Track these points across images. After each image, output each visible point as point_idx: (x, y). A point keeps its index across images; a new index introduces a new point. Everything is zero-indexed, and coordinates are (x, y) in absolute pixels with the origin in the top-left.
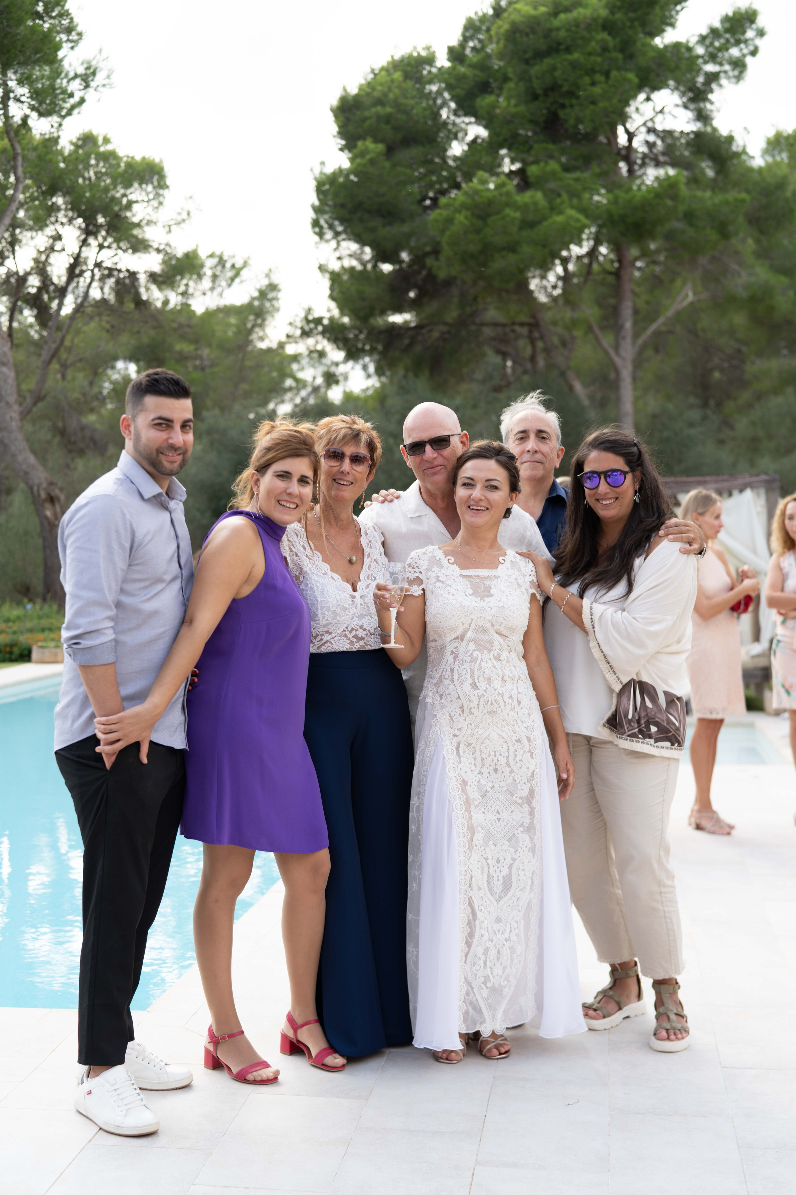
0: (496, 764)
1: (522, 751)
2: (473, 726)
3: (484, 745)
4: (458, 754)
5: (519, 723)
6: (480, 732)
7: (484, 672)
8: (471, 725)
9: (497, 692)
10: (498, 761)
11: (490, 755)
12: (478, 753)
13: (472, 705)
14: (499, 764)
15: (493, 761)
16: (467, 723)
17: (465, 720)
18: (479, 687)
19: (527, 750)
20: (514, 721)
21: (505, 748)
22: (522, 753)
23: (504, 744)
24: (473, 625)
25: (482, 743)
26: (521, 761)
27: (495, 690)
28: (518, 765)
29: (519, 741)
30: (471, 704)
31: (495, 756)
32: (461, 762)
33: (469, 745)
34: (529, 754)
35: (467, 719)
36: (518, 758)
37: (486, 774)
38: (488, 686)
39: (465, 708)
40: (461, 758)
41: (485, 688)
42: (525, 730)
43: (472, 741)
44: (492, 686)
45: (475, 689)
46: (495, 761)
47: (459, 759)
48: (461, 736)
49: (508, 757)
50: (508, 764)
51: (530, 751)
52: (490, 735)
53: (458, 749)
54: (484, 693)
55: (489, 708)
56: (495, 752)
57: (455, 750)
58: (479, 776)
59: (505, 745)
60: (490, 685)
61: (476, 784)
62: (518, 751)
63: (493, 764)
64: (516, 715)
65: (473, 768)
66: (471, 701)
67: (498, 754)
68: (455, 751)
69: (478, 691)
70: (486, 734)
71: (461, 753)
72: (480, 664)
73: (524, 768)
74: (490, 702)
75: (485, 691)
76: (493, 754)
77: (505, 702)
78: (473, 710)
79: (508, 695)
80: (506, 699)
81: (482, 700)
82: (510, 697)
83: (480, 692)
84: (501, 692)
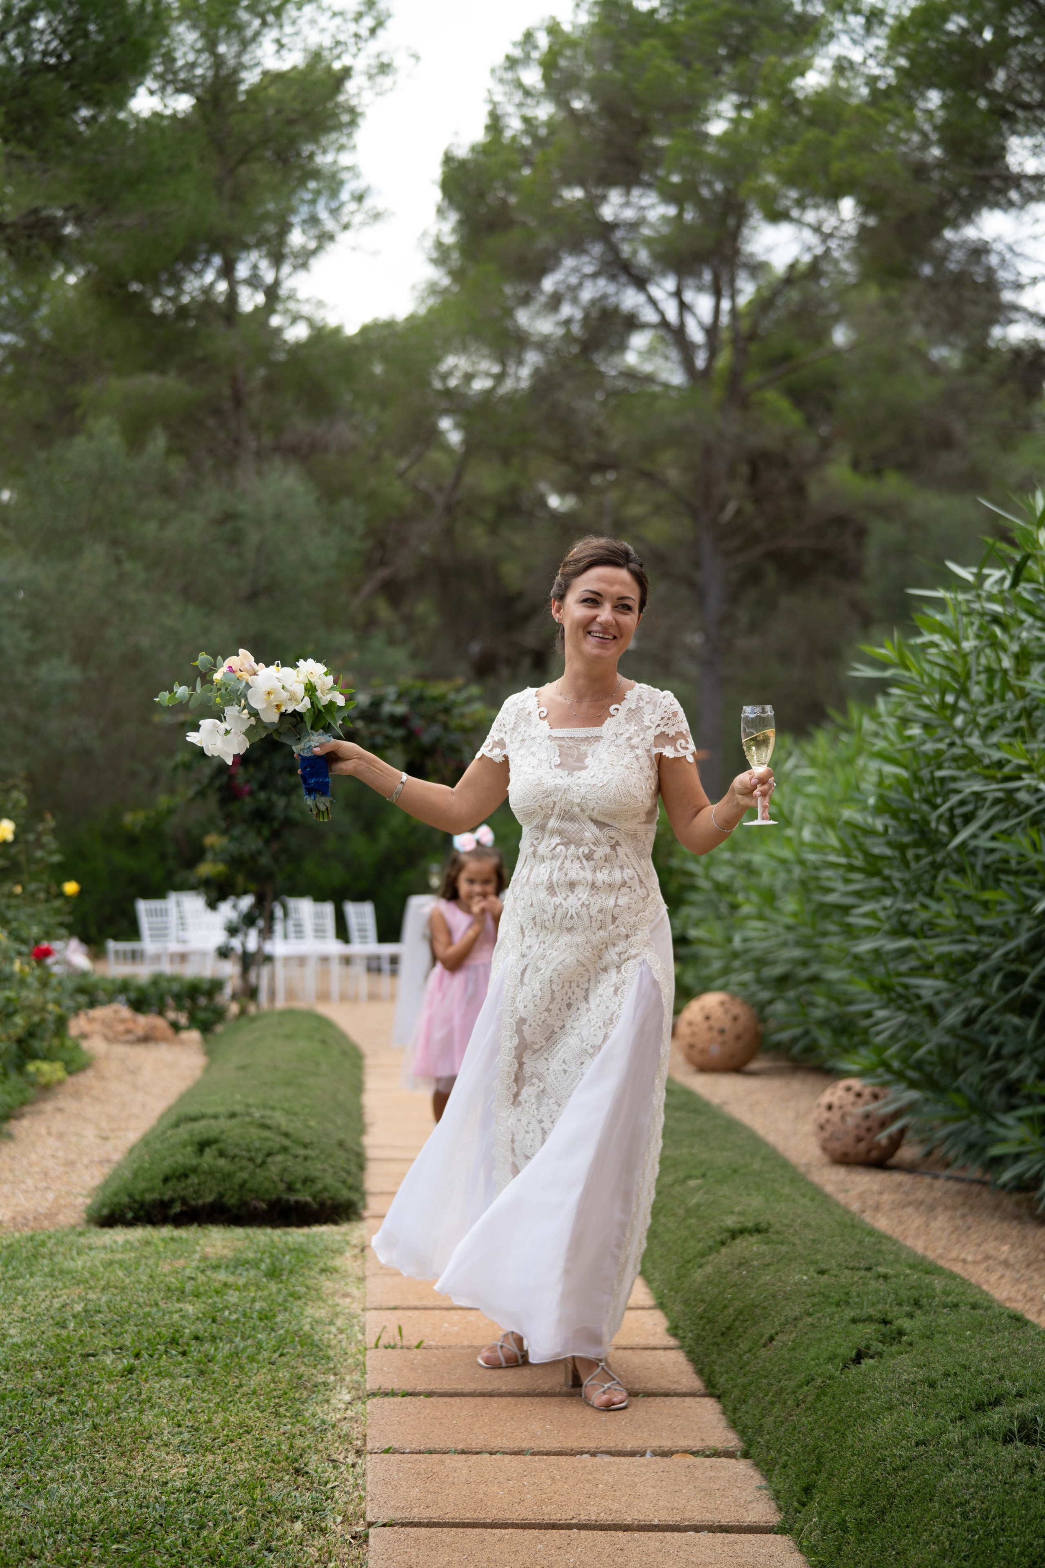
0: (570, 999)
1: (607, 983)
2: (546, 945)
3: (557, 972)
4: (522, 980)
5: (610, 946)
6: (555, 954)
7: (566, 874)
8: (544, 943)
9: (581, 902)
10: (573, 993)
11: (563, 987)
12: (548, 983)
13: (545, 917)
14: (574, 998)
15: (567, 994)
16: (539, 940)
17: (538, 935)
18: (558, 894)
19: (612, 983)
20: (602, 944)
21: (585, 978)
22: (605, 986)
23: (584, 972)
24: (557, 809)
25: (555, 969)
26: (601, 996)
27: (579, 899)
29: (605, 969)
31: (571, 987)
33: (537, 970)
34: (614, 989)
35: (541, 935)
37: (555, 1011)
38: (569, 893)
39: (538, 920)
40: (525, 988)
41: (564, 896)
42: (616, 957)
44: (575, 894)
45: (553, 896)
46: (570, 994)
47: (522, 987)
48: (530, 957)
49: (587, 990)
50: (586, 998)
51: (615, 985)
52: (567, 961)
53: (521, 973)
54: (564, 903)
55: (568, 924)
56: (571, 982)
57: (517, 974)
58: (546, 1014)
59: (586, 974)
60: (573, 892)
61: (540, 1023)
62: (601, 983)
63: (566, 998)
64: (607, 935)
65: (538, 1002)
66: (544, 911)
67: (574, 985)
68: (519, 976)
69: (555, 899)
70: (562, 958)
72: (563, 863)
73: (602, 1007)
74: (569, 915)
75: (565, 899)
76: (567, 985)
77: (591, 917)
78: (547, 924)
79: (597, 908)
80: (594, 911)
81: (559, 912)
82: (600, 911)
83: (558, 900)
84: (587, 903)
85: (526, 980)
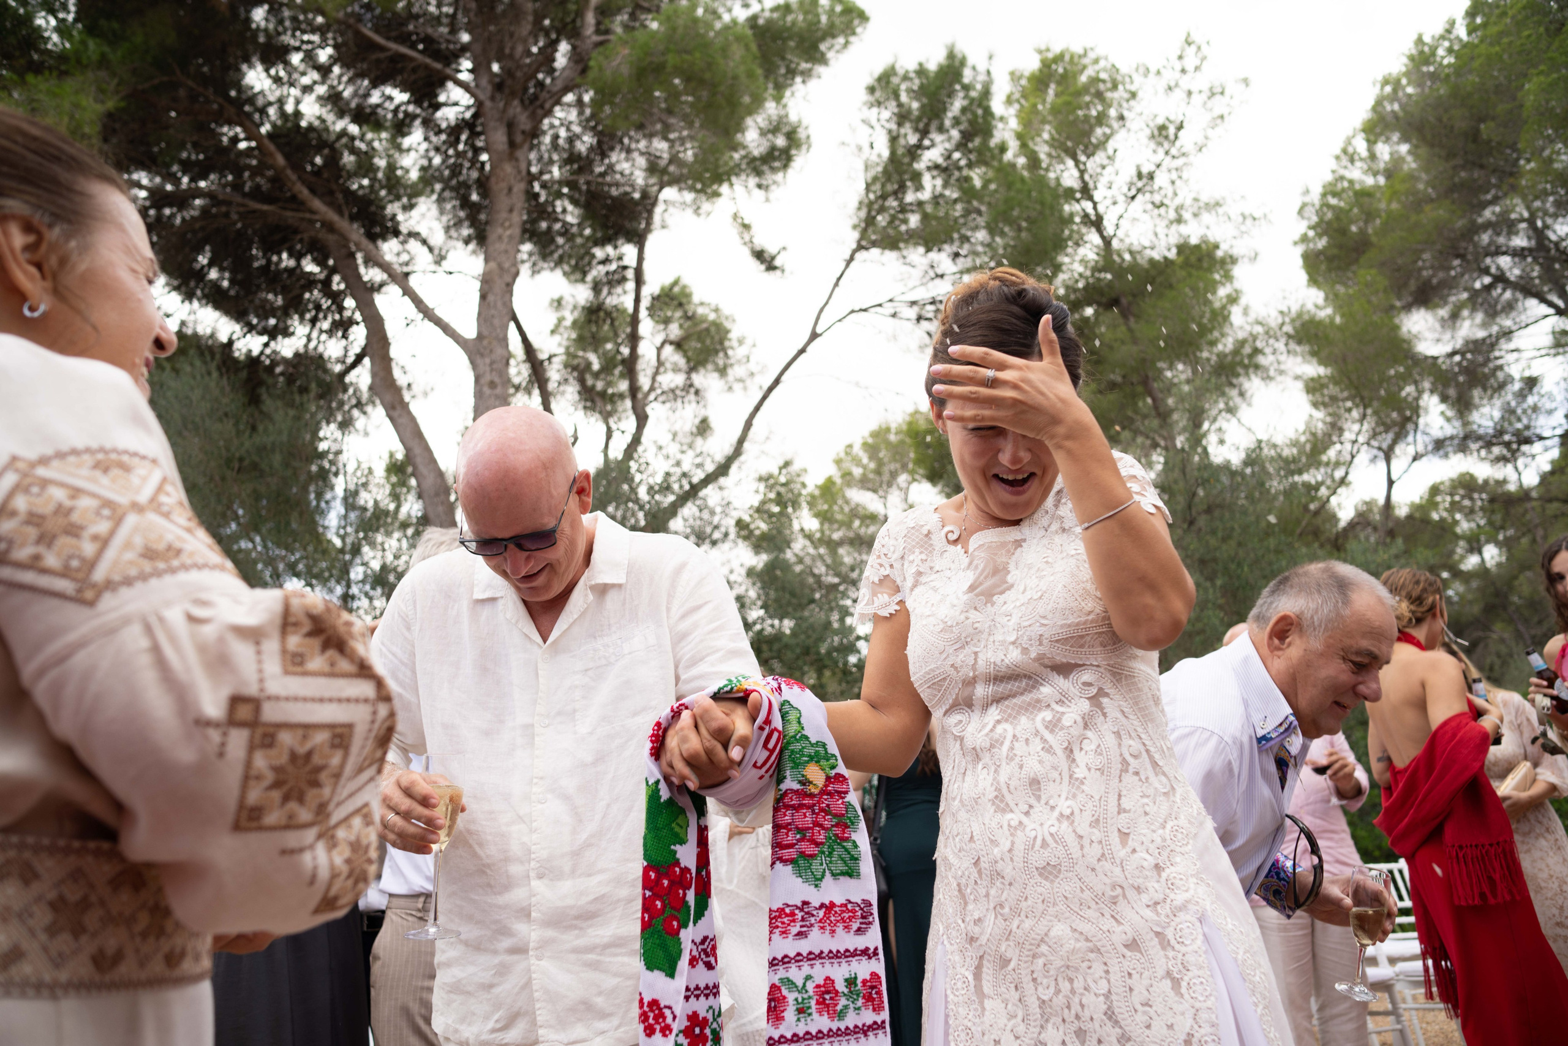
0: (1077, 1017)
1: (1146, 974)
2: (1006, 910)
3: (1040, 962)
4: (979, 989)
5: (1131, 894)
6: (1028, 923)
7: (1021, 767)
8: (1002, 906)
9: (1056, 813)
10: (1082, 1006)
11: (1058, 992)
12: (1029, 987)
14: (1087, 1014)
15: (1069, 1007)
16: (992, 906)
17: (987, 895)
18: (1012, 805)
19: (1161, 972)
20: (1113, 888)
21: (1098, 969)
22: (1146, 982)
23: (1092, 956)
24: (981, 664)
25: (1034, 956)
26: (1147, 1004)
27: (1053, 808)
28: (1140, 1018)
29: (1133, 945)
30: (996, 851)
31: (1073, 991)
32: (984, 1009)
33: (1005, 962)
34: (1168, 983)
35: (993, 892)
36: (1136, 999)
38: (1033, 801)
40: (988, 1004)
41: (1026, 808)
42: (1148, 913)
43: (1008, 949)
44: (1043, 802)
45: (1004, 811)
46: (1075, 1007)
47: (982, 1003)
48: (983, 940)
49: (1108, 995)
50: (1110, 1015)
51: (1169, 974)
52: (1052, 934)
53: (978, 974)
55: (1038, 858)
56: (1071, 980)
57: (971, 978)
59: (1095, 959)
60: (1038, 798)
62: (1135, 976)
63: (1069, 1016)
64: (1117, 871)
65: (1021, 1029)
66: (994, 843)
67: (1078, 985)
68: (972, 983)
70: (1041, 929)
71: (986, 990)
72: (1012, 748)
73: (1158, 1026)
74: (1039, 842)
75: (1027, 813)
76: (1065, 986)
77: (1081, 837)
78: (1000, 866)
79: (1087, 817)
80: (1083, 828)
81: (1020, 838)
82: (1095, 823)
83: (1014, 818)
84: (1068, 812)
85: (987, 988)
